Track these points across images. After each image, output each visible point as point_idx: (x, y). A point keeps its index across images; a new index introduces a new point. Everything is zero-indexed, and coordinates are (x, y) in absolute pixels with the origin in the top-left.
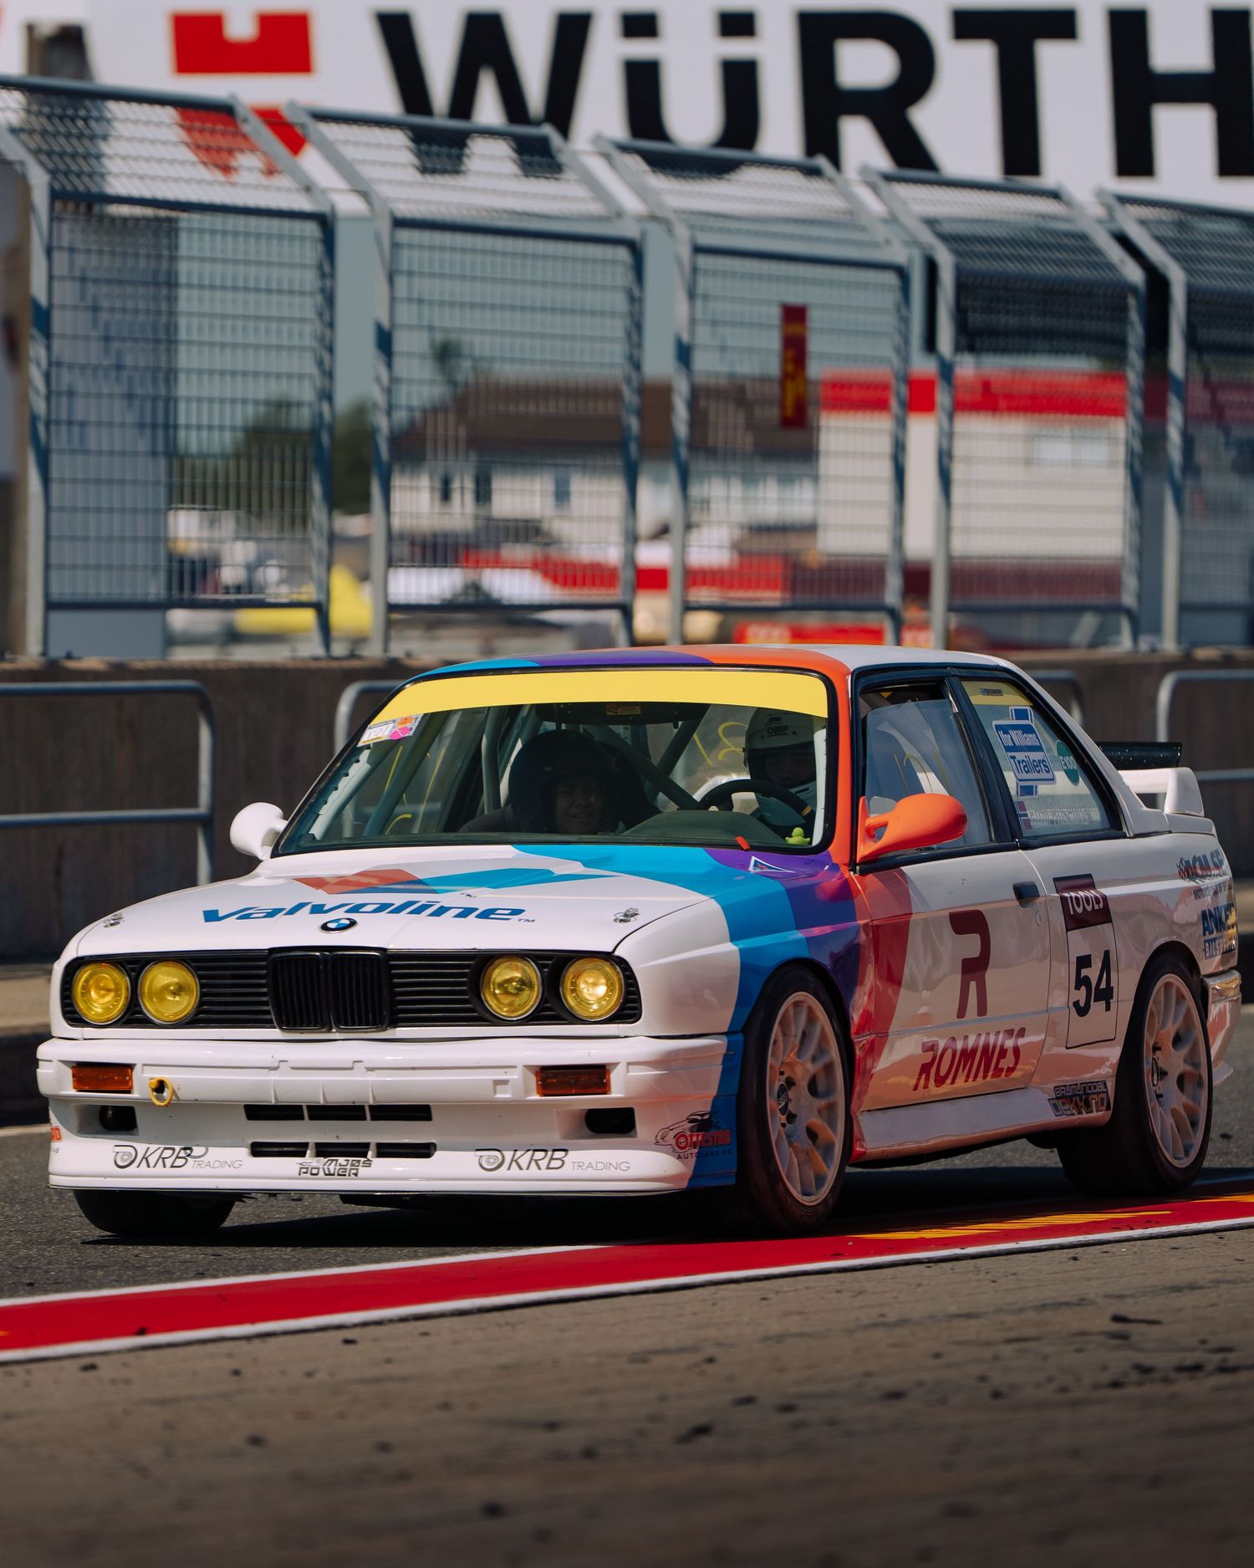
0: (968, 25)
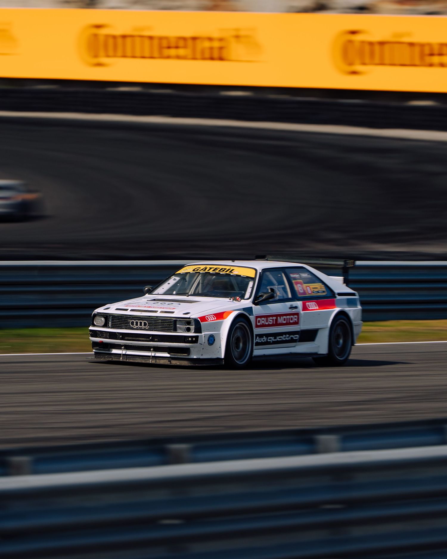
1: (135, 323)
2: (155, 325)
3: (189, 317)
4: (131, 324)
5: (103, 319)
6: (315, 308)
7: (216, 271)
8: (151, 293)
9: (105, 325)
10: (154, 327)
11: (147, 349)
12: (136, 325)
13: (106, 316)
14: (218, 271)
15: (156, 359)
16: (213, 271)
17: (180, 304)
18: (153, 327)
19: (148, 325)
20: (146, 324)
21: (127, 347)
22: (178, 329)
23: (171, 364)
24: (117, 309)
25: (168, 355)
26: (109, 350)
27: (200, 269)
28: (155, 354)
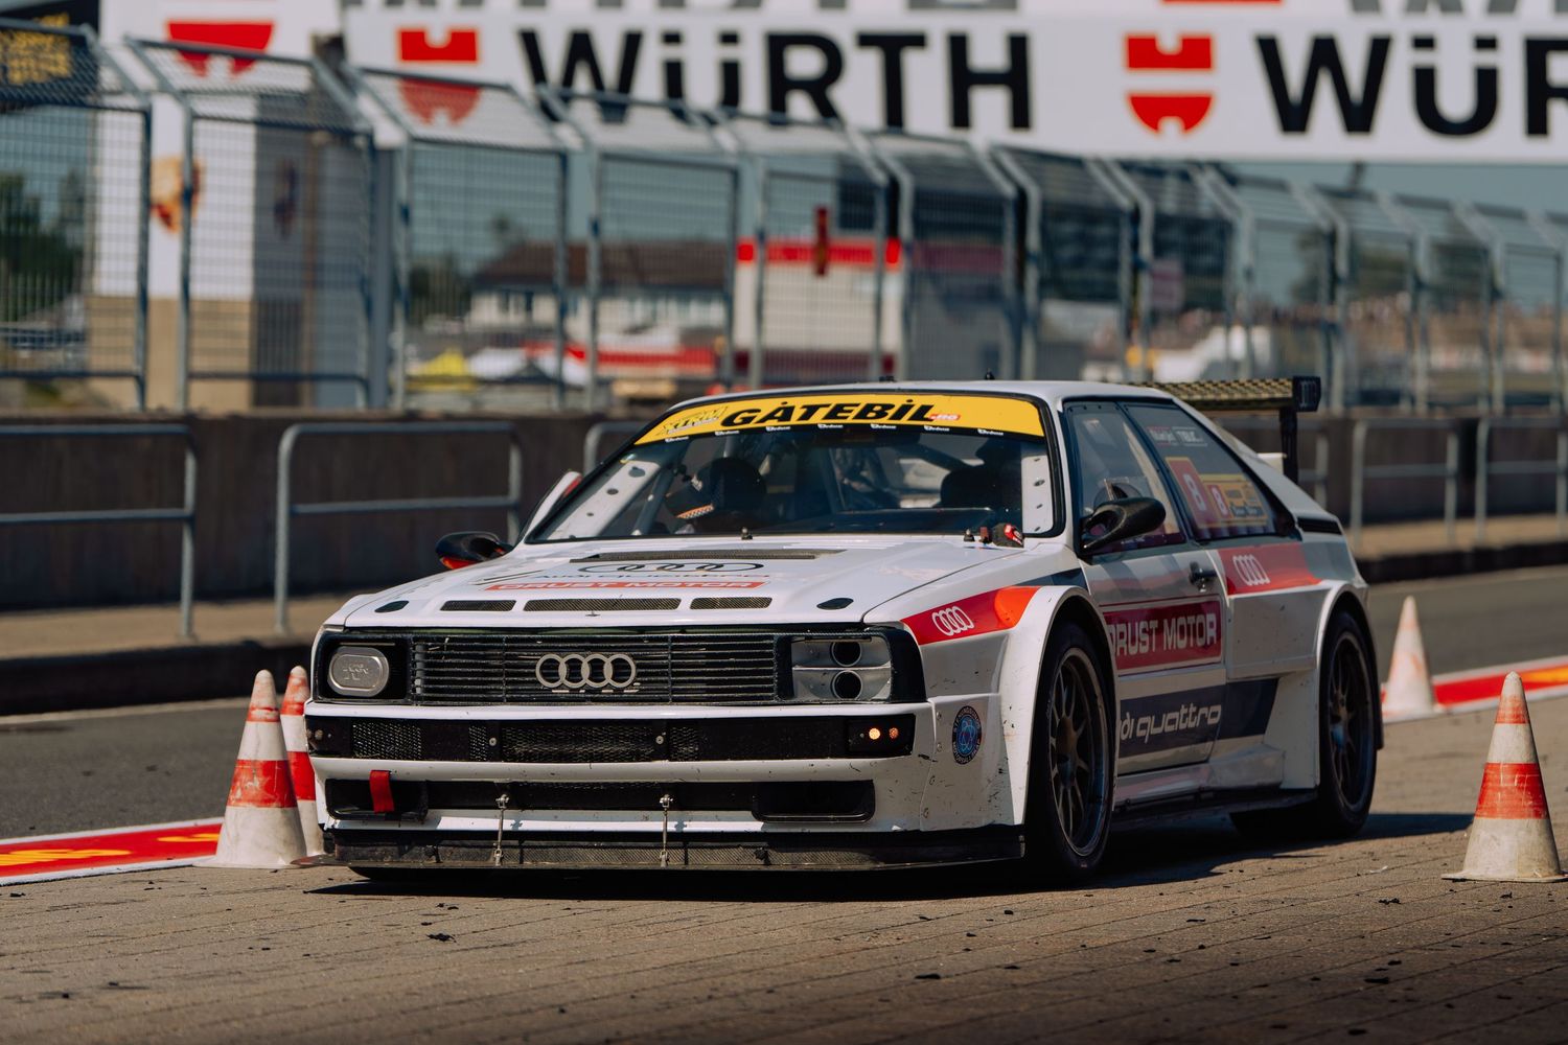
0: (866, 40)
1: (563, 670)
2: (674, 674)
3: (857, 619)
4: (544, 675)
5: (376, 659)
6: (1262, 581)
7: (845, 418)
8: (541, 538)
9: (395, 691)
10: (674, 683)
11: (639, 797)
12: (568, 679)
13: (397, 645)
14: (857, 417)
15: (685, 847)
16: (826, 417)
17: (758, 566)
18: (666, 682)
19: (639, 675)
20: (629, 667)
21: (526, 796)
22: (798, 686)
23: (771, 868)
24: (450, 606)
25: (756, 826)
26: (422, 820)
27: (760, 416)
28: (681, 825)
